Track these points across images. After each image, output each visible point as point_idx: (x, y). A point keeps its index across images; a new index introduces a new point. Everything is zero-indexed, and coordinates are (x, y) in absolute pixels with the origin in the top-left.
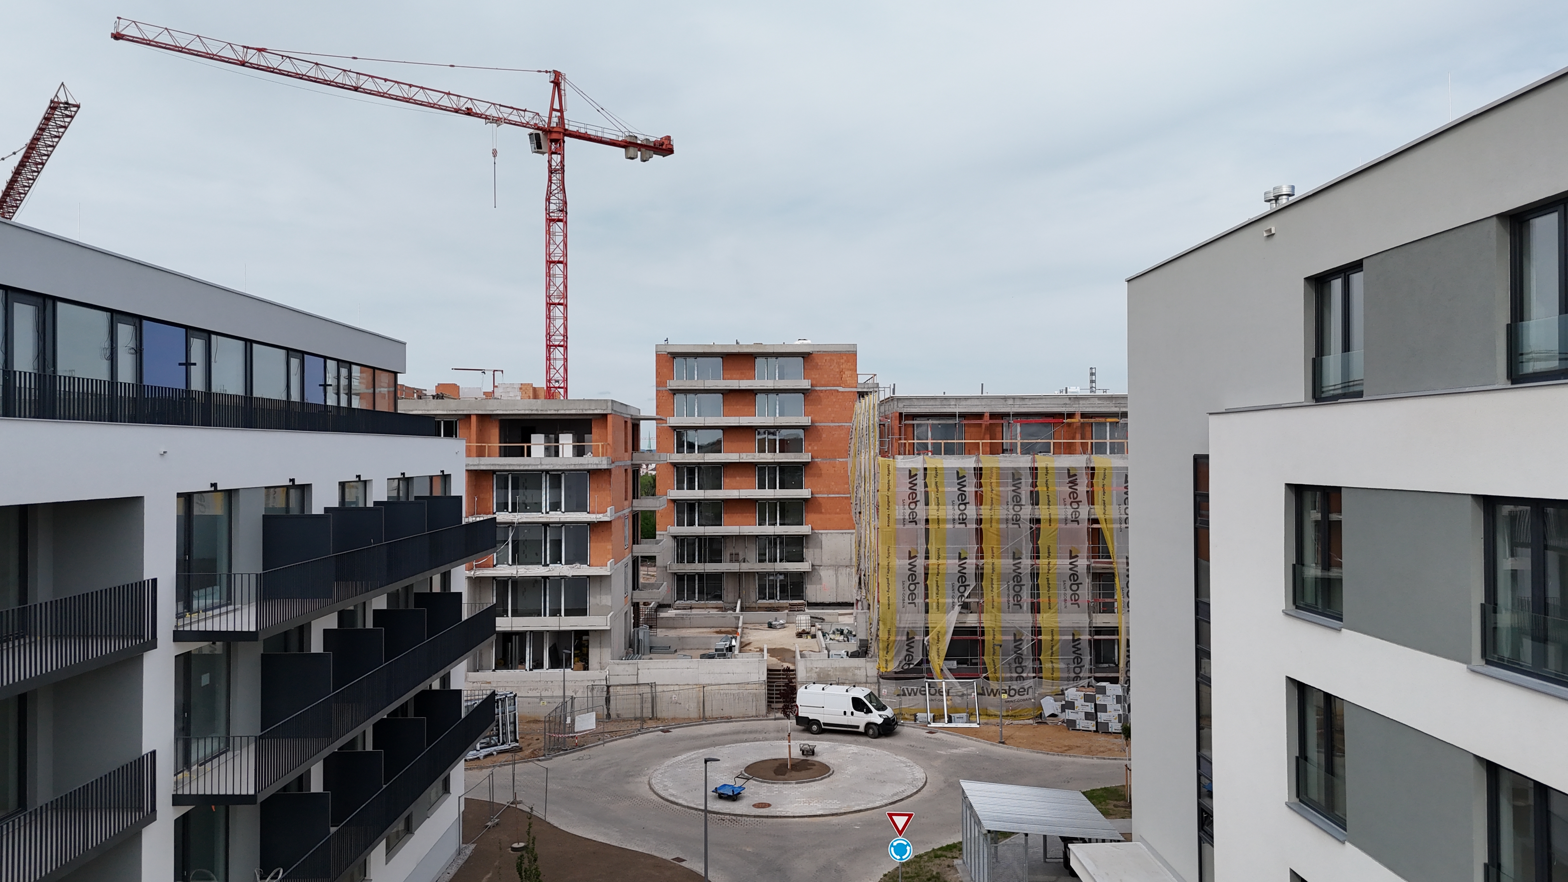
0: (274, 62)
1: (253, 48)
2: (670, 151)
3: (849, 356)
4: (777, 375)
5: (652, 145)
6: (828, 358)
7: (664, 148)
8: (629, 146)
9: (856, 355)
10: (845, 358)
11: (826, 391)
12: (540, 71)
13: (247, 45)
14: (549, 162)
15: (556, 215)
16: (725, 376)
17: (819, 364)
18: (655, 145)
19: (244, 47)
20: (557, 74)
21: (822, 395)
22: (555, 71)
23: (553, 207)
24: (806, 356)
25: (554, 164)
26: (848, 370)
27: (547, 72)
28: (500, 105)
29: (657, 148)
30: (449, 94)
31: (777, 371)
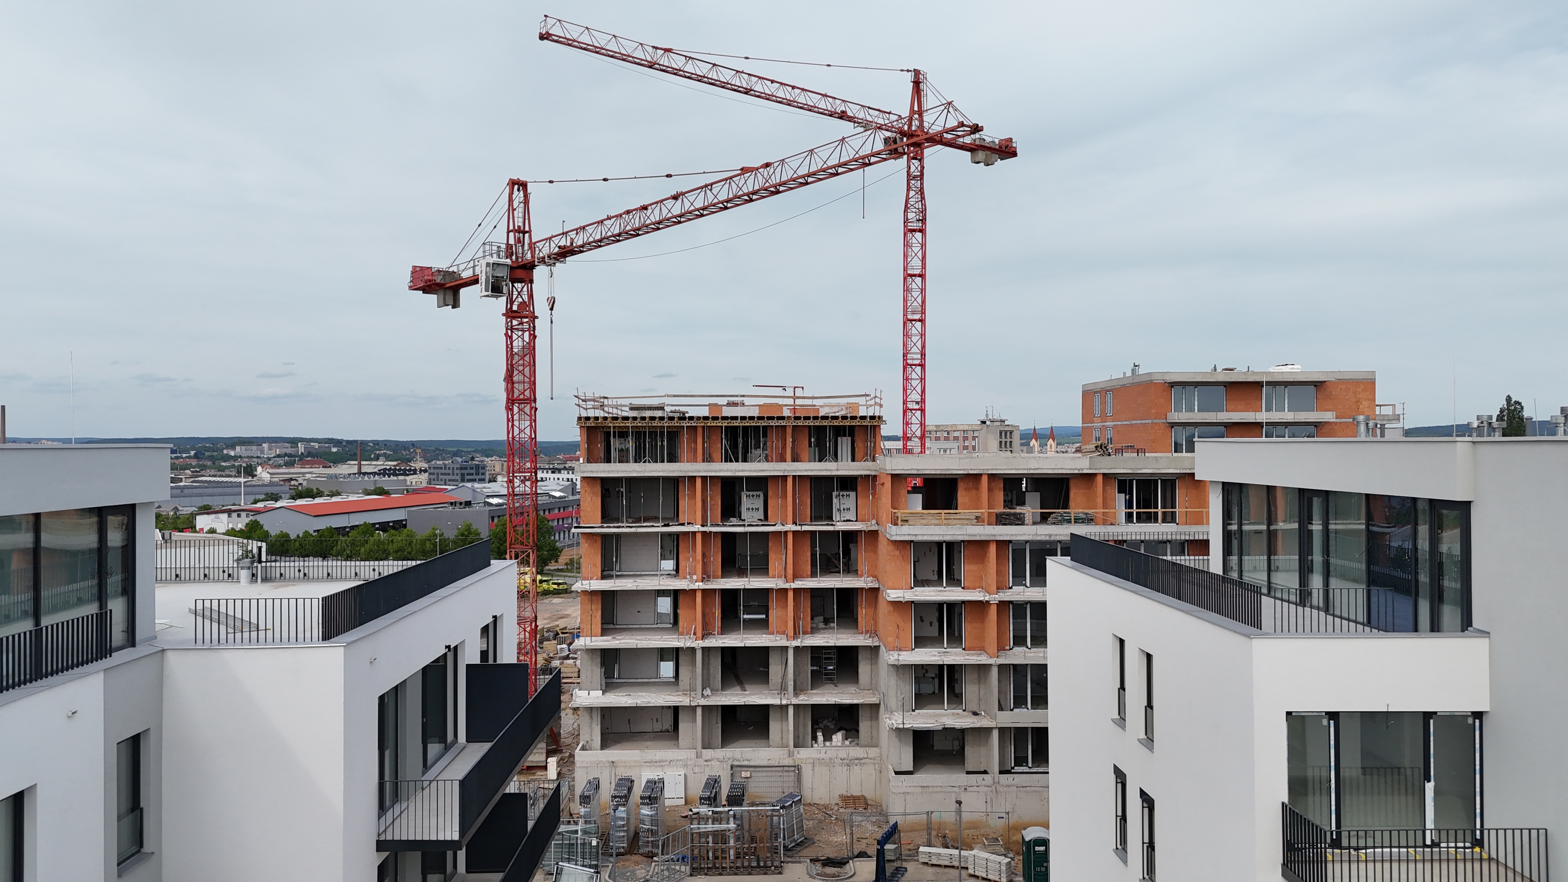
0: (677, 62)
1: (661, 49)
2: (1014, 154)
3: (1367, 385)
4: (1286, 406)
5: (997, 147)
6: (1343, 387)
7: (1006, 151)
8: (978, 150)
9: (1374, 383)
10: (1362, 386)
11: (1340, 423)
12: (902, 70)
13: (656, 46)
14: (909, 167)
15: (915, 225)
16: (1229, 407)
17: (1333, 393)
18: (1000, 147)
19: (654, 47)
20: (917, 72)
21: (1336, 427)
22: (915, 70)
23: (911, 216)
24: (1318, 385)
25: (913, 169)
26: (1365, 399)
27: (908, 71)
28: (869, 108)
29: (1002, 151)
30: (826, 96)
31: (1286, 401)
